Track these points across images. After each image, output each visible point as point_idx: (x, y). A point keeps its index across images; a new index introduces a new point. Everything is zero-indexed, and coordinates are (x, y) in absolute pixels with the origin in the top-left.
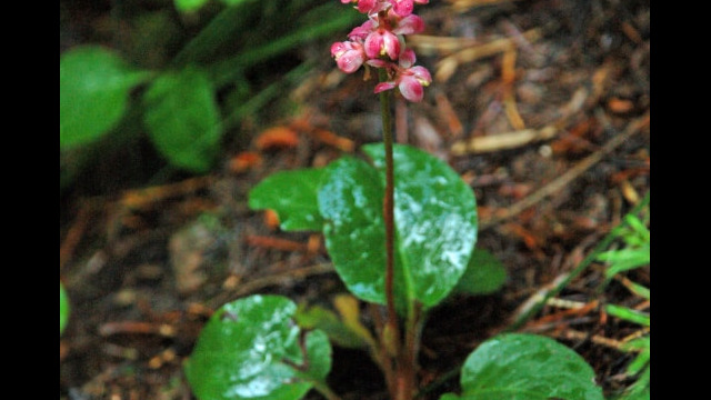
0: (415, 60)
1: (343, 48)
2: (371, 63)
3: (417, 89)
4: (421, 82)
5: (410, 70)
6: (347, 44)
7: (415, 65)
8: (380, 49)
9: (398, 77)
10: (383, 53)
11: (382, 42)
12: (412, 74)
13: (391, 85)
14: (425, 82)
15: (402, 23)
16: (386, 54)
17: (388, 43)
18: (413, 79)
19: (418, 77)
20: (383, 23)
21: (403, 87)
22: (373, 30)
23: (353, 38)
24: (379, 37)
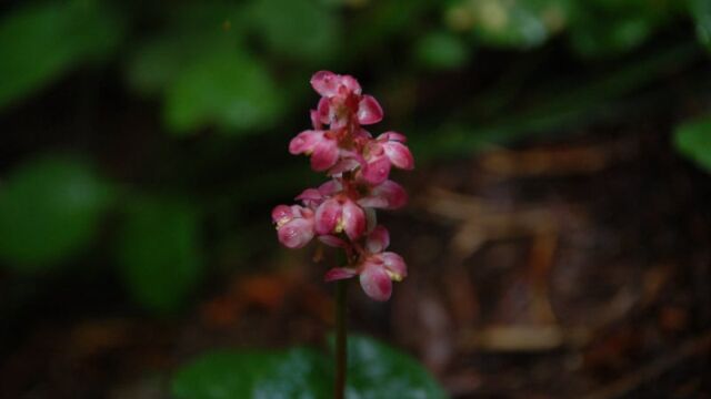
0: (387, 243)
1: (289, 214)
2: (324, 239)
3: (385, 284)
4: (391, 274)
5: (380, 257)
6: (296, 209)
7: (387, 250)
8: (335, 225)
9: (361, 263)
10: (339, 229)
11: (340, 214)
12: (380, 263)
13: (349, 272)
14: (396, 276)
15: (376, 191)
16: (343, 231)
17: (347, 217)
18: (380, 270)
19: (386, 268)
20: (346, 188)
21: (364, 277)
22: (332, 195)
23: (306, 203)
24: (336, 207)
